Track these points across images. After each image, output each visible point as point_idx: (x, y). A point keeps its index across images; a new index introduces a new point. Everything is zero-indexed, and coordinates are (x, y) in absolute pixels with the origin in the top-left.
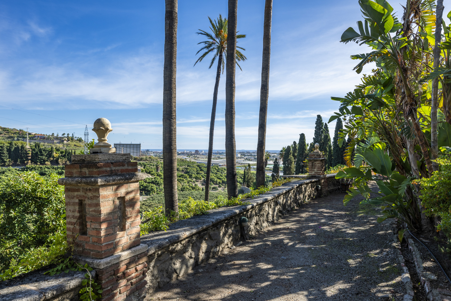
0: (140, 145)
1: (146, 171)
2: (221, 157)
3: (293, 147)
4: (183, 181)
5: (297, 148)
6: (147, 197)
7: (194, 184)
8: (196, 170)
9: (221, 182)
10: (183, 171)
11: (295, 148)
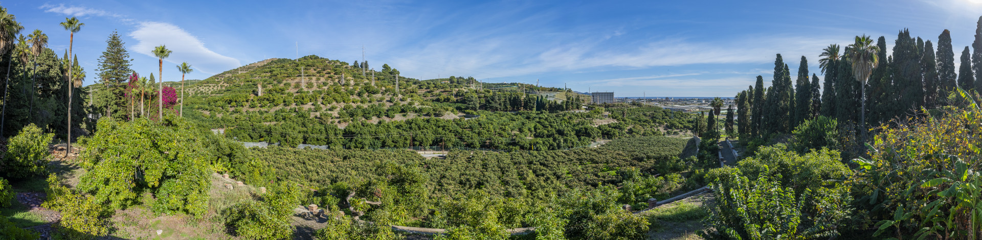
0: (613, 93)
1: (612, 116)
2: (688, 103)
3: (749, 93)
4: (646, 125)
5: (753, 93)
6: (609, 140)
7: (656, 129)
8: (661, 115)
9: (683, 127)
10: (650, 116)
11: (750, 93)
